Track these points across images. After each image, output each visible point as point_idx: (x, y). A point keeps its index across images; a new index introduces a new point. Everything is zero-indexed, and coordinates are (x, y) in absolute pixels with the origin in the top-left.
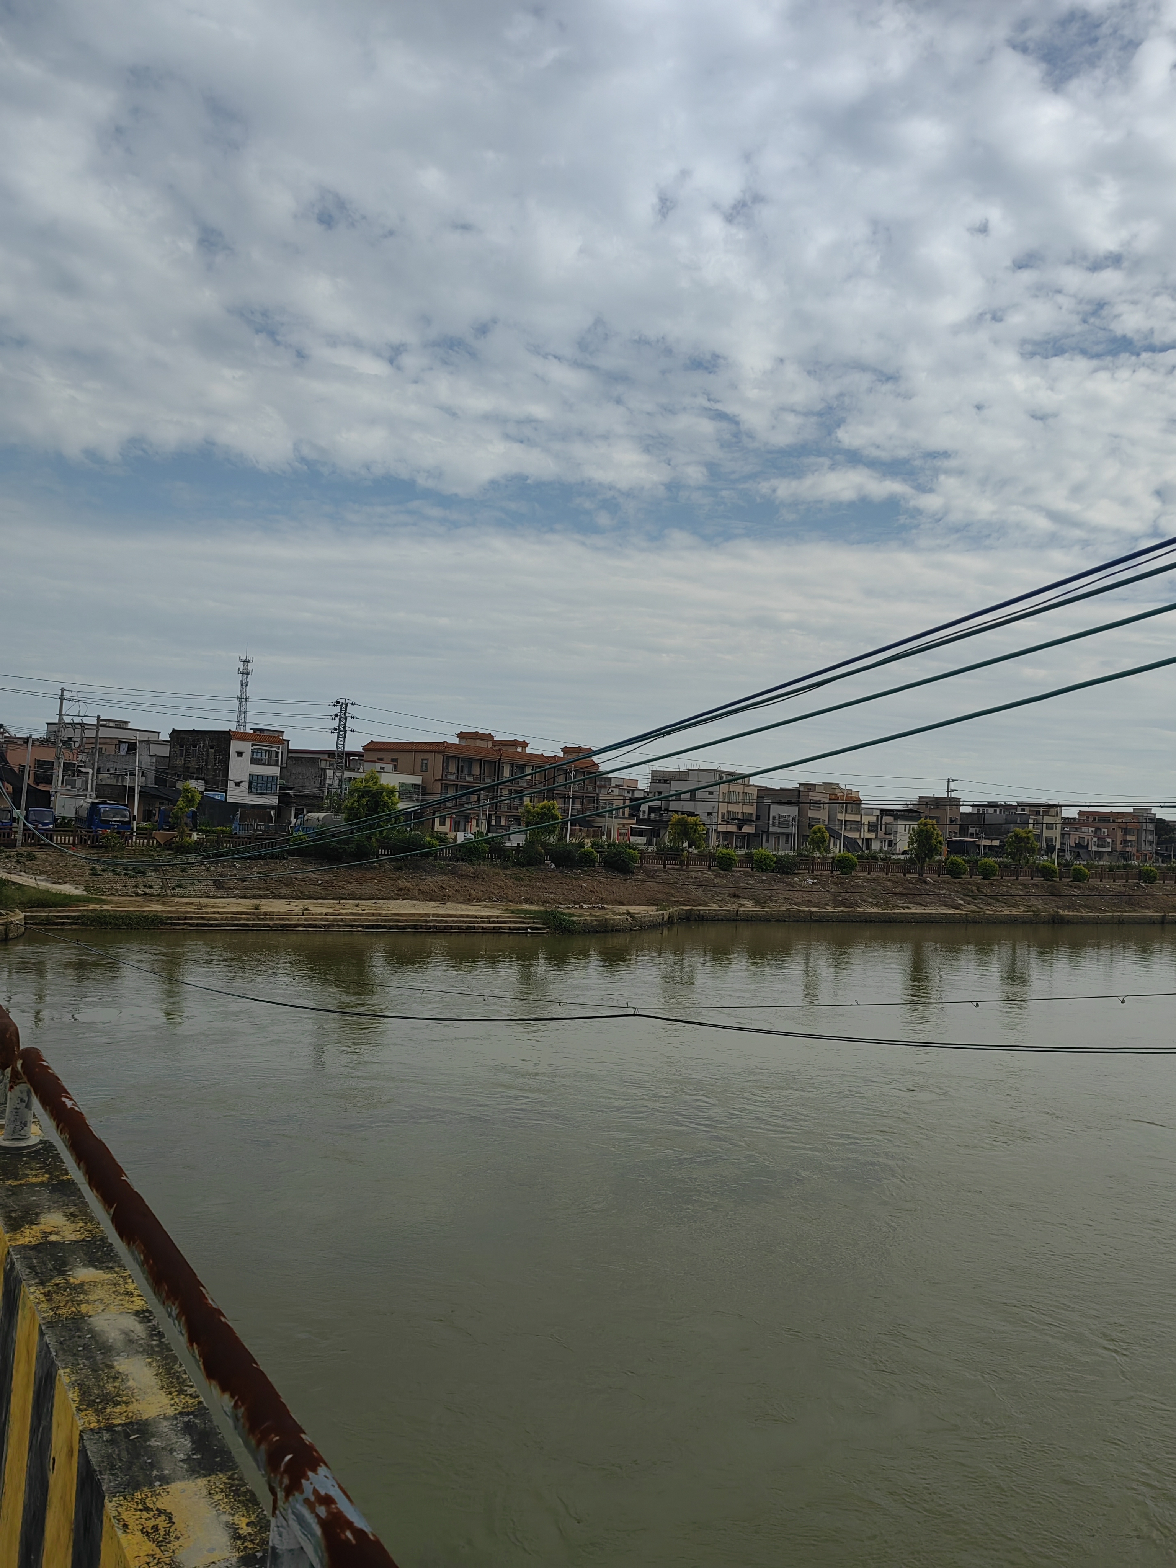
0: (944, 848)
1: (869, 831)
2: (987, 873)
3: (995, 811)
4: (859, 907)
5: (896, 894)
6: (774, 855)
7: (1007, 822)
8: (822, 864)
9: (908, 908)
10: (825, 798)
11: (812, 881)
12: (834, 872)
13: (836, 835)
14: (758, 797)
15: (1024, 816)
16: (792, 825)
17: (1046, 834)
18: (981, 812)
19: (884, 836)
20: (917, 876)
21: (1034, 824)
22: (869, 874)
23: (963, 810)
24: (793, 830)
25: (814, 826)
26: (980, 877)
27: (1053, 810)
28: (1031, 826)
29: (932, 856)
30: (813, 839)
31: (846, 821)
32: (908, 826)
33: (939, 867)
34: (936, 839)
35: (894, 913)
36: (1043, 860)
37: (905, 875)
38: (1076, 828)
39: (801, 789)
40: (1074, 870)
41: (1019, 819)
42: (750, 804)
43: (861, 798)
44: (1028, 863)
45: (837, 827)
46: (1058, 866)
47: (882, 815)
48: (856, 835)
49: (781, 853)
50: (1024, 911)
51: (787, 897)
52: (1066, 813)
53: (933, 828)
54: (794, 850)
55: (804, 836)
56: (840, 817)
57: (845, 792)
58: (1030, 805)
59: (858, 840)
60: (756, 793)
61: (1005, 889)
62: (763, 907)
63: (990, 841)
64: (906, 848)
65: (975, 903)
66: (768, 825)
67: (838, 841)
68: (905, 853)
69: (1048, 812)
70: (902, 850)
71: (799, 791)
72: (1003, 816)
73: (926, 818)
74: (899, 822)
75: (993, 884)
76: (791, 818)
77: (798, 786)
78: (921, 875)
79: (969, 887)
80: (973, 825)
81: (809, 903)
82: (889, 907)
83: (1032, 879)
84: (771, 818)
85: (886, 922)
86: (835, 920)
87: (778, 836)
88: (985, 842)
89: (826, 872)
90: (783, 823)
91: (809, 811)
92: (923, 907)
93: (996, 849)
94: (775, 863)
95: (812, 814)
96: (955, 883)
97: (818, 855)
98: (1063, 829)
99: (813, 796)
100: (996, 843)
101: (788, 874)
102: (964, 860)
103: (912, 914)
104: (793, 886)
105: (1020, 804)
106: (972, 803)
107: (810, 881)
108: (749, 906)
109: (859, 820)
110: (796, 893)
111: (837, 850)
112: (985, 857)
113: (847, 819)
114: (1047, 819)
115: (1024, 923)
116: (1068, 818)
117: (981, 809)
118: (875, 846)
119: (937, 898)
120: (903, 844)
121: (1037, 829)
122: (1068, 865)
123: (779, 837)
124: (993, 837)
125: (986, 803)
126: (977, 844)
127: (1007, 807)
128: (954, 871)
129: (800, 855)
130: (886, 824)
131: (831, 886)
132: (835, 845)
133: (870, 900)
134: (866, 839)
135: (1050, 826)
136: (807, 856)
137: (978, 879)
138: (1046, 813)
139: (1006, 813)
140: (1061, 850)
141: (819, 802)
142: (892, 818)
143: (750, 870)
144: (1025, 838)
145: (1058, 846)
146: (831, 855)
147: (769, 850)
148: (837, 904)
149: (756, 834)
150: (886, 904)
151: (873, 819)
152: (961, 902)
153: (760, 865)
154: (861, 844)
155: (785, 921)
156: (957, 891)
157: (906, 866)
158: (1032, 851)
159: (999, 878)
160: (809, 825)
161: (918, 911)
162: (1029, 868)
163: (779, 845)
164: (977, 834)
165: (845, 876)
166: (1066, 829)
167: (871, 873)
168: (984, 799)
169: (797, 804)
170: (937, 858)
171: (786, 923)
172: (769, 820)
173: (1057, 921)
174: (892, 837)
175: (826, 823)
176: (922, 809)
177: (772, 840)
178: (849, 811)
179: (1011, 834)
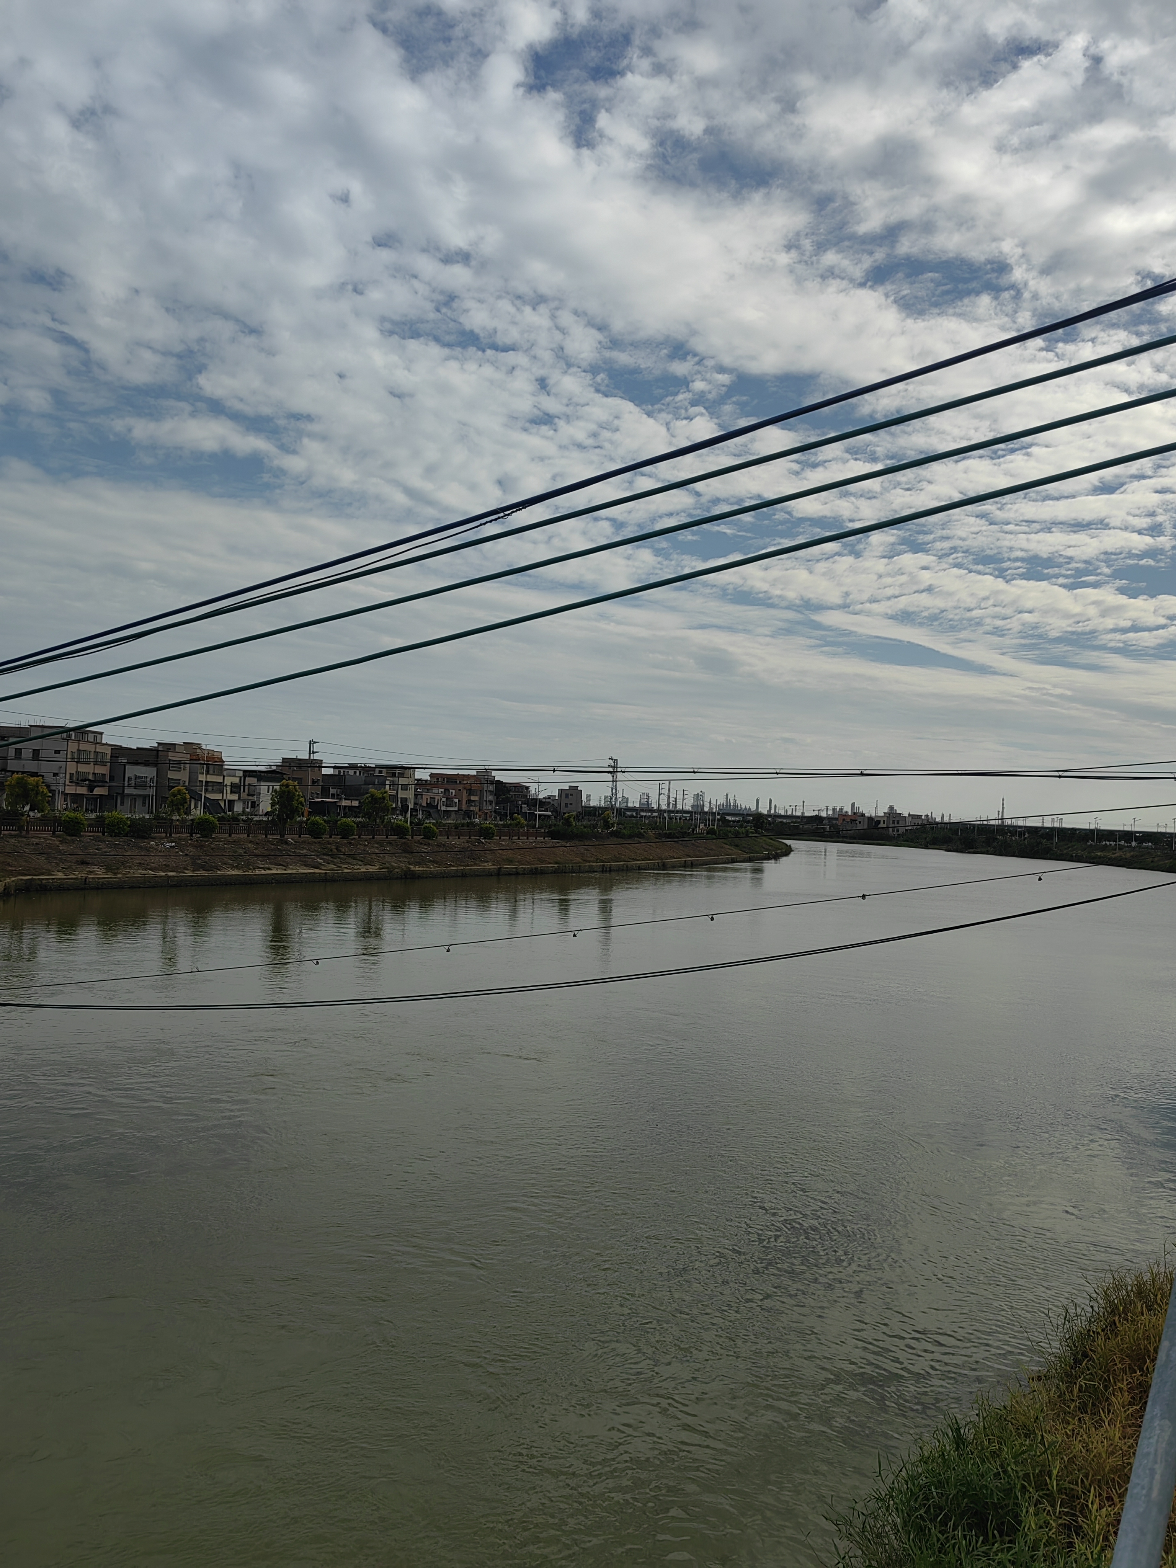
0: (307, 809)
1: (232, 792)
2: (346, 832)
3: (355, 773)
4: (219, 870)
5: (256, 856)
6: (128, 818)
7: (366, 784)
8: (181, 827)
9: (269, 869)
10: (186, 758)
11: (170, 844)
12: (194, 835)
13: (196, 797)
14: (111, 757)
15: (381, 778)
16: (150, 786)
17: (401, 794)
18: (342, 774)
19: (246, 797)
20: (278, 837)
21: (390, 785)
22: (230, 836)
23: (325, 771)
24: (151, 792)
25: (174, 787)
26: (339, 836)
27: (407, 772)
28: (387, 787)
29: (293, 817)
30: (172, 801)
31: (206, 782)
32: (271, 788)
33: (301, 828)
34: (297, 800)
35: (255, 875)
36: (397, 819)
37: (266, 837)
38: (428, 789)
39: (160, 748)
40: (424, 828)
41: (377, 781)
42: (103, 764)
43: (224, 759)
44: (383, 822)
45: (198, 788)
46: (411, 825)
47: (245, 776)
48: (217, 796)
49: (137, 816)
50: (379, 868)
51: (142, 862)
52: (421, 775)
53: (295, 789)
54: (152, 813)
55: (162, 797)
56: (202, 778)
57: (206, 752)
58: (387, 767)
59: (220, 802)
60: (109, 752)
61: (362, 847)
62: (115, 874)
63: (350, 802)
64: (269, 809)
65: (333, 862)
66: (124, 786)
67: (199, 802)
68: (267, 814)
69: (403, 774)
70: (265, 811)
71: (158, 751)
72: (363, 777)
73: (289, 779)
74: (262, 784)
75: (351, 843)
76: (148, 779)
77: (156, 745)
78: (282, 836)
79: (329, 846)
80: (334, 786)
81: (166, 868)
82: (250, 869)
83: (387, 838)
84: (126, 779)
85: (247, 884)
86: (193, 884)
87: (134, 797)
88: (345, 803)
89: (185, 835)
90: (141, 783)
91: (169, 772)
92: (284, 868)
93: (355, 809)
94: (129, 827)
95: (171, 775)
96: (315, 843)
97: (178, 817)
98: (416, 790)
99: (172, 756)
100: (356, 803)
101: (143, 838)
102: (325, 821)
103: (273, 874)
104: (148, 851)
105: (378, 766)
106: (333, 765)
107: (168, 845)
108: (100, 873)
109: (222, 781)
110: (152, 858)
111: (198, 812)
112: (345, 817)
113: (208, 780)
114: (402, 781)
115: (379, 879)
116: (420, 780)
117: (342, 771)
118: (238, 808)
119: (298, 858)
120: (265, 806)
121: (394, 790)
122: (420, 823)
123: (135, 799)
124: (351, 798)
125: (346, 765)
126: (338, 804)
127: (366, 769)
128: (315, 831)
129: (157, 818)
130: (249, 785)
131: (189, 848)
132: (196, 807)
133: (231, 862)
134: (229, 800)
135: (405, 787)
136: (165, 819)
137: (337, 838)
138: (402, 775)
139: (365, 775)
140: (414, 810)
141: (179, 763)
142: (255, 779)
143: (101, 834)
144: (380, 798)
145: (411, 806)
146: (191, 818)
147: (124, 813)
148: (196, 867)
149: (109, 797)
150: (247, 866)
151: (236, 780)
152: (321, 861)
153: (114, 829)
154: (223, 806)
155: (140, 887)
156: (317, 851)
157: (267, 827)
158: (387, 810)
159: (357, 837)
160: (169, 786)
161: (279, 872)
162: (384, 827)
163: (135, 807)
164: (338, 795)
165: (206, 839)
166: (419, 790)
167: (233, 835)
168: (344, 761)
169: (155, 764)
170: (299, 819)
171: (141, 889)
172: (124, 780)
173: (409, 877)
174: (254, 798)
175: (187, 784)
176: (286, 770)
177: (128, 803)
178: (211, 772)
179: (368, 795)
